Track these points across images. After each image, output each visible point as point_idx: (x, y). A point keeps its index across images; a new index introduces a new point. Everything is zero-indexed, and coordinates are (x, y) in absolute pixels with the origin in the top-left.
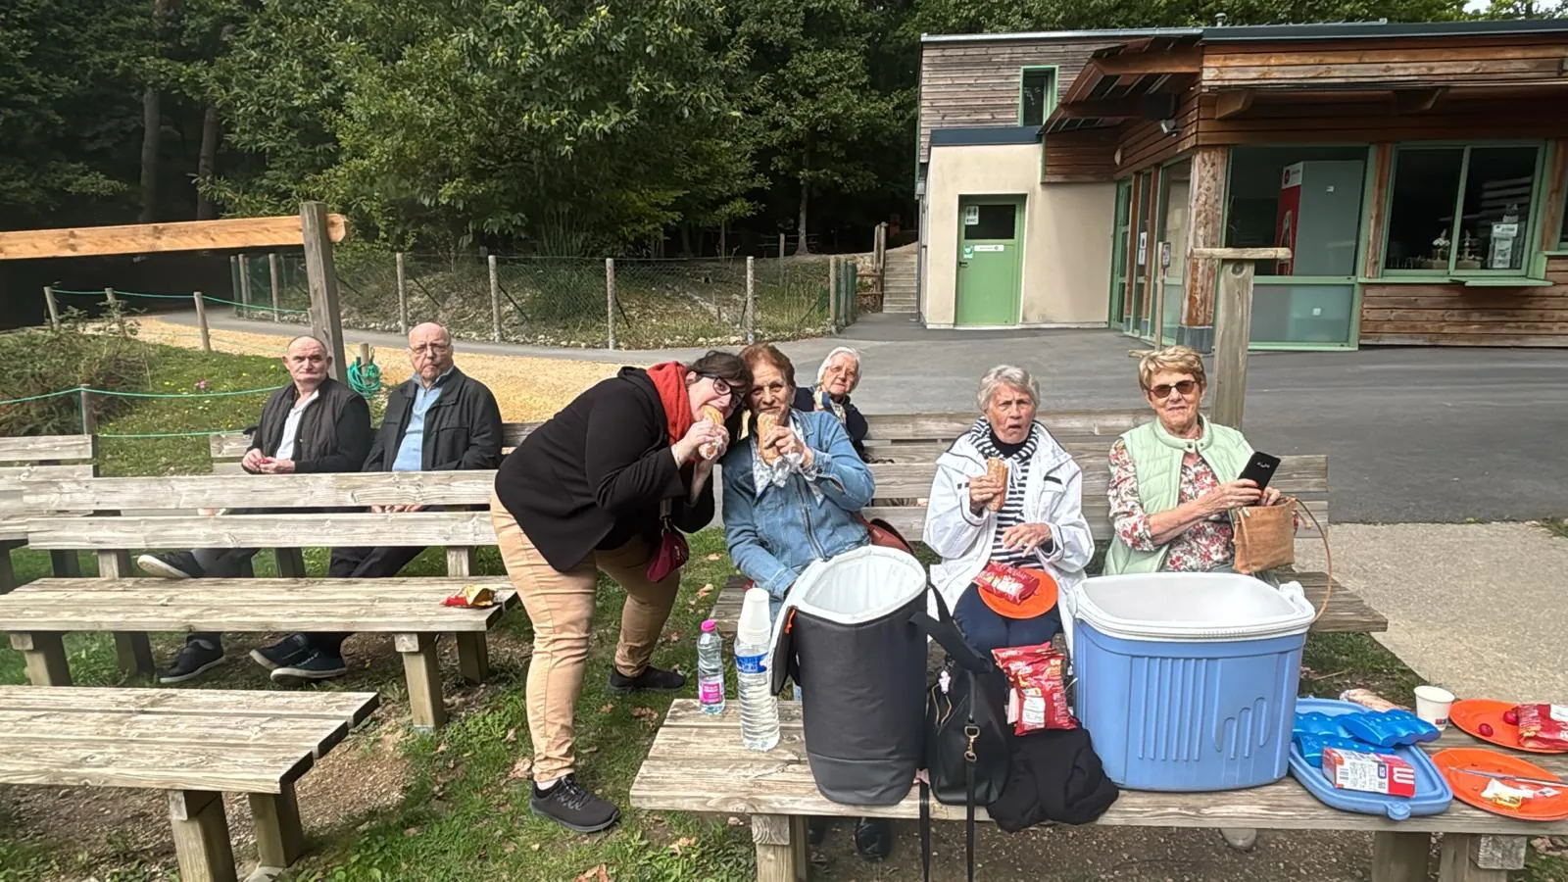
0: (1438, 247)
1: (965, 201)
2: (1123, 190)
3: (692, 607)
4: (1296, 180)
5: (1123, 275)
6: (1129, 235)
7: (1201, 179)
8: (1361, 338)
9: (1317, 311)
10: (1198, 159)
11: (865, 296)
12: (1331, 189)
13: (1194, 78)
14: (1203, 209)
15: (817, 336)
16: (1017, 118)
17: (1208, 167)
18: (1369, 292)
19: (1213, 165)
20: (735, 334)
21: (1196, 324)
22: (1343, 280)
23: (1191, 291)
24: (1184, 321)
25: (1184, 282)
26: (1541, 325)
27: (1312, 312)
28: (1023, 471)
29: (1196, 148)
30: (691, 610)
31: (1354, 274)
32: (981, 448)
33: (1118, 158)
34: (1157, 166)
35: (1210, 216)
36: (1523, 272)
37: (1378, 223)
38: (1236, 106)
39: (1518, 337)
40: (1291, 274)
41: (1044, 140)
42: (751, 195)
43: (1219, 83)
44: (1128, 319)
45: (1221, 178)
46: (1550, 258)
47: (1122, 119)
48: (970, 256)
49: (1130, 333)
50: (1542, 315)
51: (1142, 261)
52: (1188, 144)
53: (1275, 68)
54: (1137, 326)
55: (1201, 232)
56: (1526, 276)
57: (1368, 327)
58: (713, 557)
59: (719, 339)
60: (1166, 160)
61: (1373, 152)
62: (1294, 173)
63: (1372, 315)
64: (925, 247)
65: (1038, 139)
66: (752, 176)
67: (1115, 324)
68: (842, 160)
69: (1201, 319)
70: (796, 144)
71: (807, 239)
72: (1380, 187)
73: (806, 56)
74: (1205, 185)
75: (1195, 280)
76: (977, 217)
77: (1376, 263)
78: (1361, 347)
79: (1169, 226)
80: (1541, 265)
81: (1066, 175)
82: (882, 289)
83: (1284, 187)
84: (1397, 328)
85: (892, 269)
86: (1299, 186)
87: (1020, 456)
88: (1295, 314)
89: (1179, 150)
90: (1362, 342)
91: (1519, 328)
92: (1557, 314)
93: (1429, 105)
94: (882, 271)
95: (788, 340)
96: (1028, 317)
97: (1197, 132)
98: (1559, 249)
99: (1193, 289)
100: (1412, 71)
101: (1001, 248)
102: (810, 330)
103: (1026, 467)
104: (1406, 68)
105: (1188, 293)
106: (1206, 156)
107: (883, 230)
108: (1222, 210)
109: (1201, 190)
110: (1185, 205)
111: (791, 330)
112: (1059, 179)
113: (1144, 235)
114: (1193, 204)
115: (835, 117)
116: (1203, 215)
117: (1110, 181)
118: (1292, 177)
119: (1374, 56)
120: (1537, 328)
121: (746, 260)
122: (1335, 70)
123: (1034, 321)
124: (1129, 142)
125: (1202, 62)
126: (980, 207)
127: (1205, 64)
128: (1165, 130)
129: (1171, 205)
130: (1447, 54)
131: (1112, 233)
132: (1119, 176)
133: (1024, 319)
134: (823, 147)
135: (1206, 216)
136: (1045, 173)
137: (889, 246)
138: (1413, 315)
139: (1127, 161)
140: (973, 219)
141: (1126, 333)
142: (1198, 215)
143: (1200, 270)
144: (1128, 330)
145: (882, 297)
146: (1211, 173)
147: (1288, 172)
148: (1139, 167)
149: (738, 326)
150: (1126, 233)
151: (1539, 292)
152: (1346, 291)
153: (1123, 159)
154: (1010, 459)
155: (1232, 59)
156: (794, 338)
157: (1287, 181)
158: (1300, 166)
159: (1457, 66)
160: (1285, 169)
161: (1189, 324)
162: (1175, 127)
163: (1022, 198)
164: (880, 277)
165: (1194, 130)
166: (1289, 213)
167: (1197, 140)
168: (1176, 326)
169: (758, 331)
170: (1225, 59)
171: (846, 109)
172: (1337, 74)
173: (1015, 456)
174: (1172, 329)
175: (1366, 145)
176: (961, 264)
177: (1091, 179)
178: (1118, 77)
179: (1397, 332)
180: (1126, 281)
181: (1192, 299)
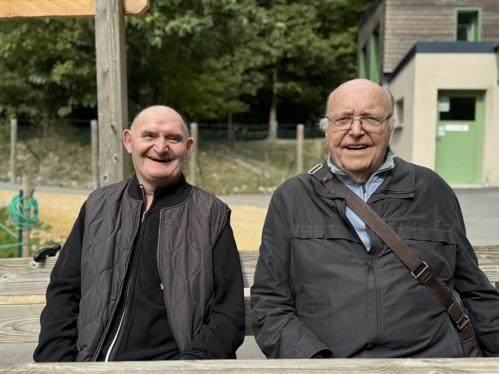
1: (442, 94)
41: (498, 51)
48: (443, 133)
65: (494, 50)
70: (271, 66)
73: (281, 8)
96: (489, 178)
101: (466, 128)
115: (300, 48)
126: (450, 98)
134: (290, 68)
140: (446, 107)
163: (482, 92)
171: (309, 43)
176: (437, 139)
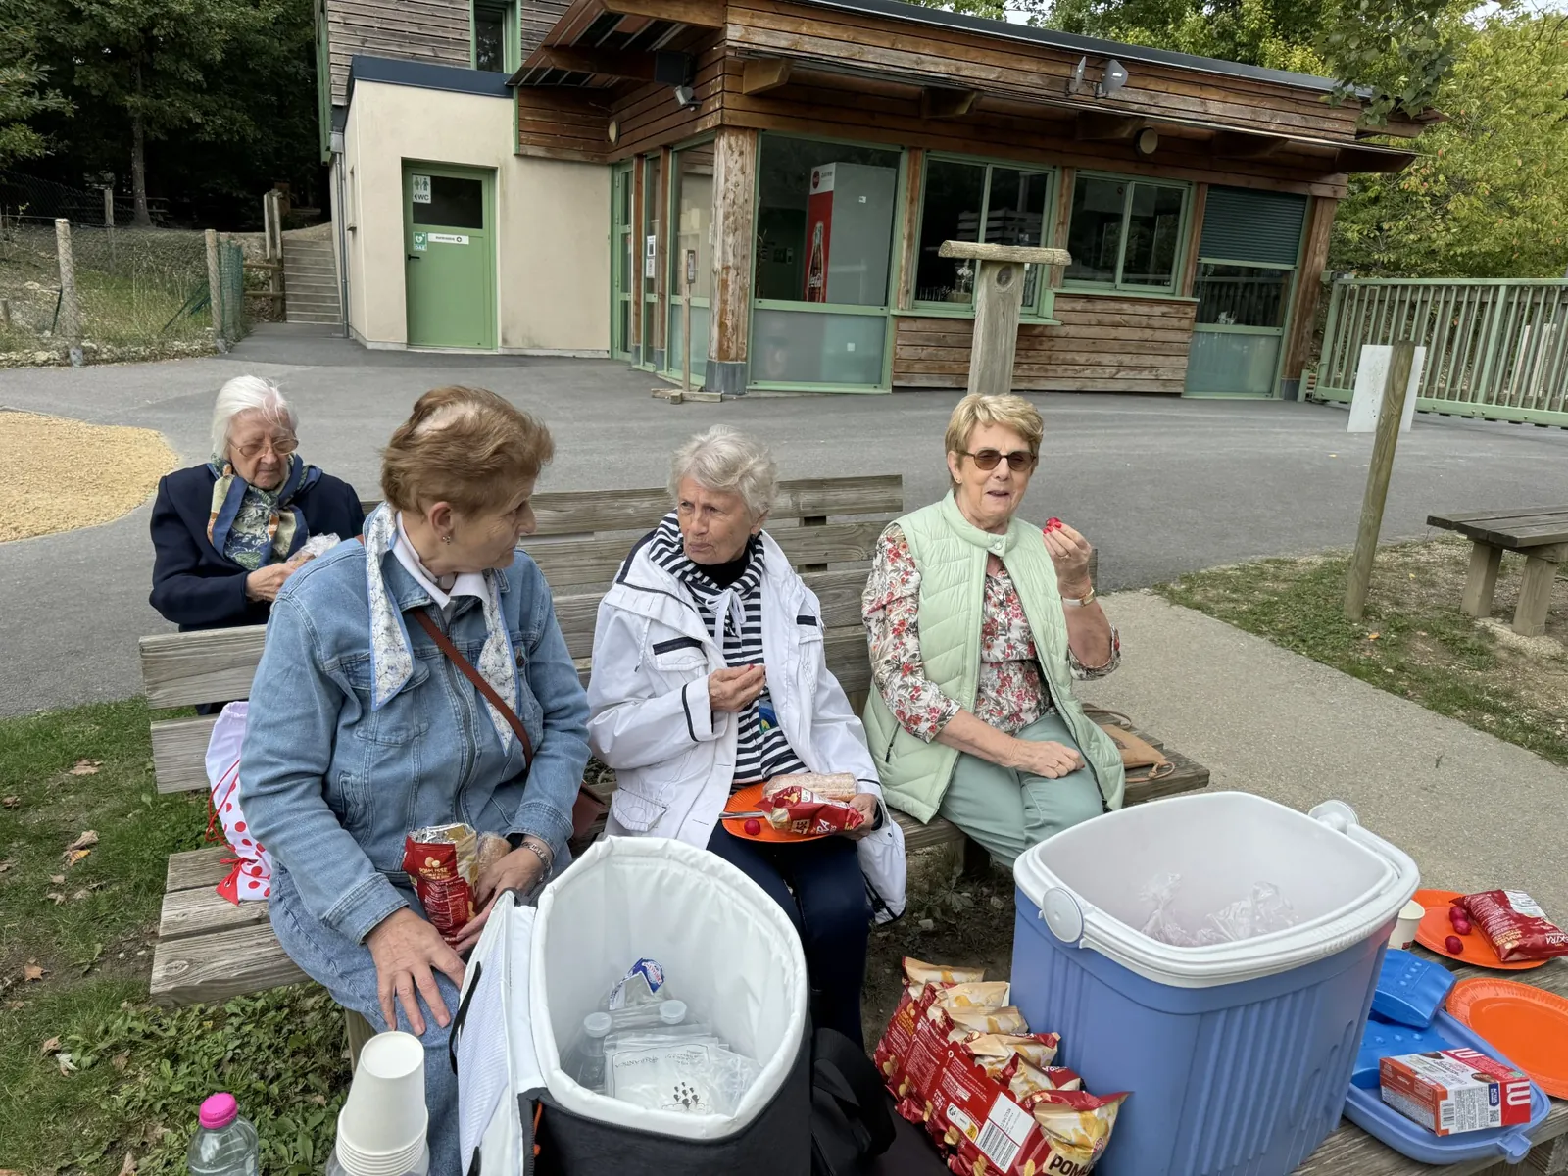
0: (962, 277)
1: (409, 166)
2: (619, 176)
3: (58, 888)
4: (828, 184)
5: (625, 289)
6: (632, 238)
7: (728, 171)
8: (896, 378)
9: (851, 347)
10: (722, 143)
11: (255, 297)
12: (864, 199)
13: (715, 34)
14: (731, 210)
15: (192, 354)
16: (469, 59)
17: (736, 155)
18: (904, 326)
19: (741, 153)
20: (45, 347)
21: (727, 358)
22: (876, 310)
23: (721, 317)
24: (714, 354)
25: (711, 303)
26: (1048, 367)
27: (846, 347)
28: (748, 607)
29: (721, 128)
30: (60, 897)
31: (886, 304)
32: (678, 573)
33: (613, 133)
34: (667, 148)
35: (740, 221)
36: (1033, 310)
37: (910, 246)
38: (772, 80)
39: (1030, 379)
40: (824, 301)
41: (515, 93)
42: (41, 121)
43: (746, 45)
44: (638, 348)
45: (750, 170)
46: (1058, 295)
47: (617, 79)
48: (423, 248)
49: (640, 367)
50: (1049, 357)
51: (650, 272)
52: (711, 122)
53: (806, 39)
54: (649, 355)
55: (730, 240)
56: (1036, 315)
57: (902, 368)
58: (82, 770)
59: (13, 355)
60: (680, 141)
61: (904, 158)
62: (824, 176)
63: (906, 353)
64: (353, 229)
65: (506, 92)
66: (41, 89)
67: (619, 354)
68: (196, 88)
69: (733, 353)
71: (149, 204)
72: (912, 201)
74: (733, 179)
75: (725, 302)
76: (428, 192)
77: (908, 292)
78: (896, 389)
79: (684, 229)
80: (1049, 303)
81: (548, 148)
82: (283, 288)
83: (813, 192)
84: (928, 368)
85: (294, 260)
86: (831, 192)
87: (744, 584)
88: (829, 350)
89: (699, 130)
90: (896, 383)
91: (1031, 369)
92: (1062, 355)
93: (963, 110)
94: (281, 261)
95: (144, 359)
96: (509, 337)
97: (722, 108)
98: (1064, 287)
99: (723, 312)
100: (942, 68)
101: (465, 240)
102: (180, 345)
103: (753, 601)
104: (936, 64)
105: (717, 318)
106: (733, 139)
107: (275, 200)
108: (750, 212)
109: (729, 185)
110: (707, 206)
111: (147, 343)
112: (540, 152)
113: (652, 240)
114: (719, 202)
116: (732, 218)
117: (602, 163)
118: (822, 180)
119: (905, 42)
120: (1046, 371)
121: (52, 224)
122: (869, 52)
123: (518, 344)
124: (626, 113)
125: (725, 15)
126: (433, 179)
127: (730, 18)
128: (682, 101)
129: (685, 203)
130: (973, 54)
131: (609, 233)
132: (615, 157)
133: (504, 341)
135: (736, 220)
136: (520, 142)
137: (287, 225)
138: (942, 353)
139: (625, 139)
140: (424, 194)
141: (635, 366)
142: (726, 217)
143: (730, 289)
144: (639, 363)
145: (283, 299)
146: (738, 165)
147: (817, 174)
148: (640, 148)
149: (48, 334)
150: (625, 237)
151: (1047, 332)
152: (877, 325)
153: (619, 135)
154: (729, 591)
155: (760, 17)
156: (153, 357)
157: (816, 185)
158: (832, 167)
159: (982, 70)
160: (814, 170)
161: (720, 358)
162: (693, 98)
163: (491, 172)
164: (279, 268)
165: (718, 106)
166: (819, 225)
167: (722, 118)
168: (704, 360)
169: (86, 344)
170: (751, 17)
172: (870, 58)
173: (736, 585)
174: (698, 364)
175: (899, 150)
176: (410, 258)
177: (578, 157)
178: (620, 16)
179: (927, 373)
180: (631, 297)
181: (722, 326)
